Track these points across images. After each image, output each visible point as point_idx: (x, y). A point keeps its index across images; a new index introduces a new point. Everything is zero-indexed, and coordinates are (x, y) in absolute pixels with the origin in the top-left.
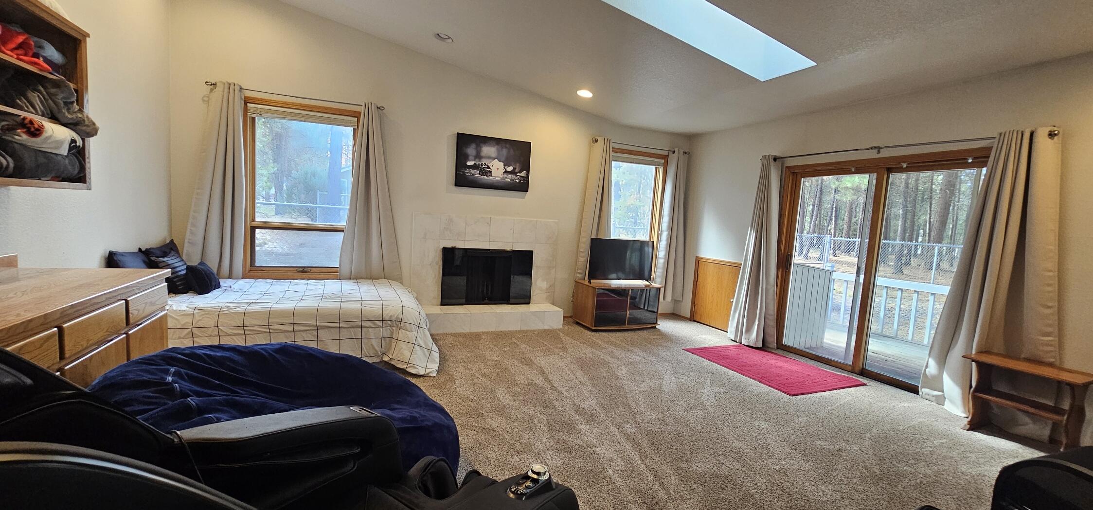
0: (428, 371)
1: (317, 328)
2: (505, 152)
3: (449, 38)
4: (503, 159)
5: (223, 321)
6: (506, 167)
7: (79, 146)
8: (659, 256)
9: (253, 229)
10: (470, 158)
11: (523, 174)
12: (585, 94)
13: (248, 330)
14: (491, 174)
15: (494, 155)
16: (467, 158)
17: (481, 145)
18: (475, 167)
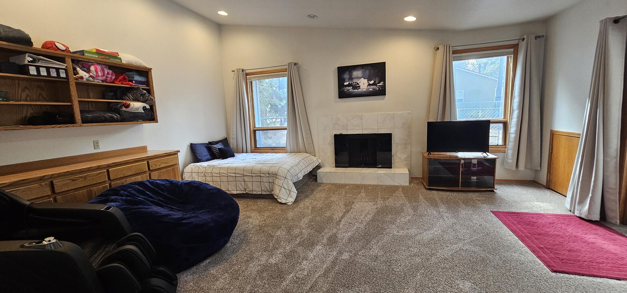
0: (287, 201)
1: (244, 176)
2: (367, 72)
3: (315, 16)
4: (367, 77)
5: (214, 171)
6: (369, 82)
7: (148, 108)
8: (511, 132)
9: (255, 131)
10: (346, 80)
11: (381, 84)
12: (410, 19)
13: (221, 175)
14: (360, 88)
15: (360, 76)
16: (344, 81)
17: (352, 71)
18: (349, 85)
